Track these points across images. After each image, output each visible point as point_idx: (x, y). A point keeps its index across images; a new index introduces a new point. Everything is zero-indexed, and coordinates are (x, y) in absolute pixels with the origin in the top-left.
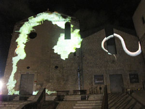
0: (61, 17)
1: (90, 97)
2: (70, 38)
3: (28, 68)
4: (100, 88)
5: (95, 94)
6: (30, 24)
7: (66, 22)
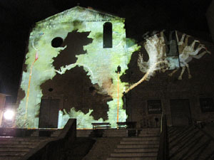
0: (98, 16)
1: (141, 132)
2: (111, 47)
3: (51, 90)
4: (157, 120)
5: (148, 127)
6: (52, 26)
7: (105, 22)
